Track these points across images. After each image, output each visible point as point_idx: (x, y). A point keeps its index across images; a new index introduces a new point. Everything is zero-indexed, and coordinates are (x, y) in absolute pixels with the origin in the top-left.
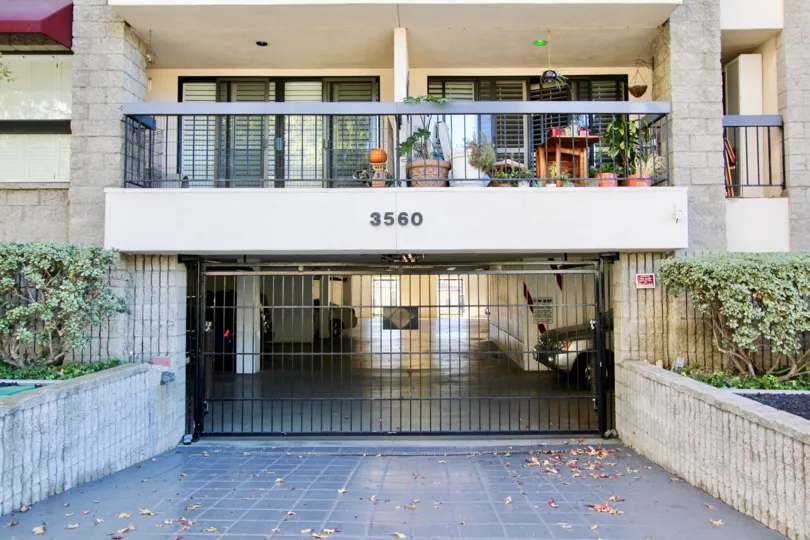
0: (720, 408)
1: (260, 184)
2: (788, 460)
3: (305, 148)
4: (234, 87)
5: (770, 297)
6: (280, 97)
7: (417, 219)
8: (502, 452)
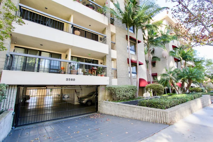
0: (118, 105)
1: (34, 71)
2: (128, 109)
3: (45, 64)
4: (29, 50)
5: (120, 91)
6: (40, 55)
7: (74, 80)
8: (85, 117)
